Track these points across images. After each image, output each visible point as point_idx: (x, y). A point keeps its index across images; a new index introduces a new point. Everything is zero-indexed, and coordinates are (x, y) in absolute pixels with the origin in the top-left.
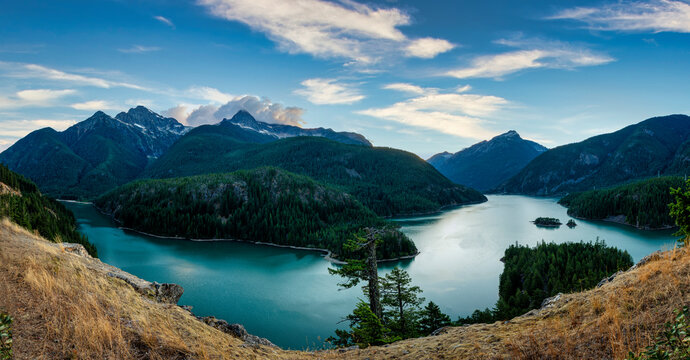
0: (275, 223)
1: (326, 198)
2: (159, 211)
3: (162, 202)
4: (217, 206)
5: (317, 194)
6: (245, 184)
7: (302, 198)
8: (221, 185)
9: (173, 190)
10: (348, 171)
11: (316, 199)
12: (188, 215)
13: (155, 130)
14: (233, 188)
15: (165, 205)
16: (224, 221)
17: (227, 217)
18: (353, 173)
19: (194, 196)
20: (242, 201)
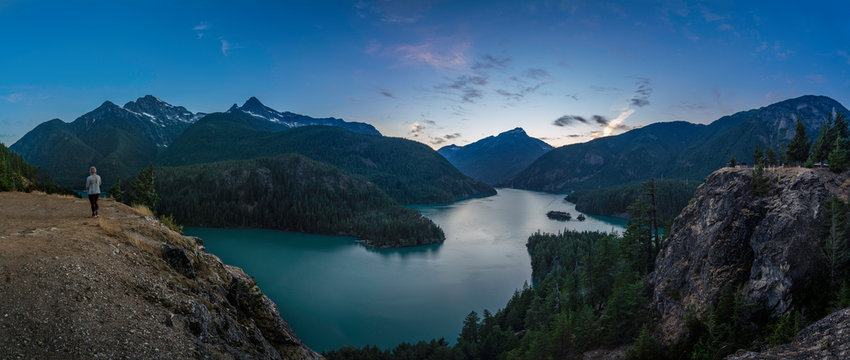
0: (305, 211)
1: (351, 186)
2: (181, 199)
3: (183, 190)
4: (242, 193)
5: (342, 182)
6: (269, 171)
7: (328, 185)
8: (245, 172)
9: (193, 178)
10: (363, 160)
11: (342, 187)
12: (214, 203)
13: (164, 118)
14: (257, 175)
15: (185, 193)
16: (250, 208)
17: (252, 204)
18: (369, 162)
19: (218, 183)
20: (267, 188)
